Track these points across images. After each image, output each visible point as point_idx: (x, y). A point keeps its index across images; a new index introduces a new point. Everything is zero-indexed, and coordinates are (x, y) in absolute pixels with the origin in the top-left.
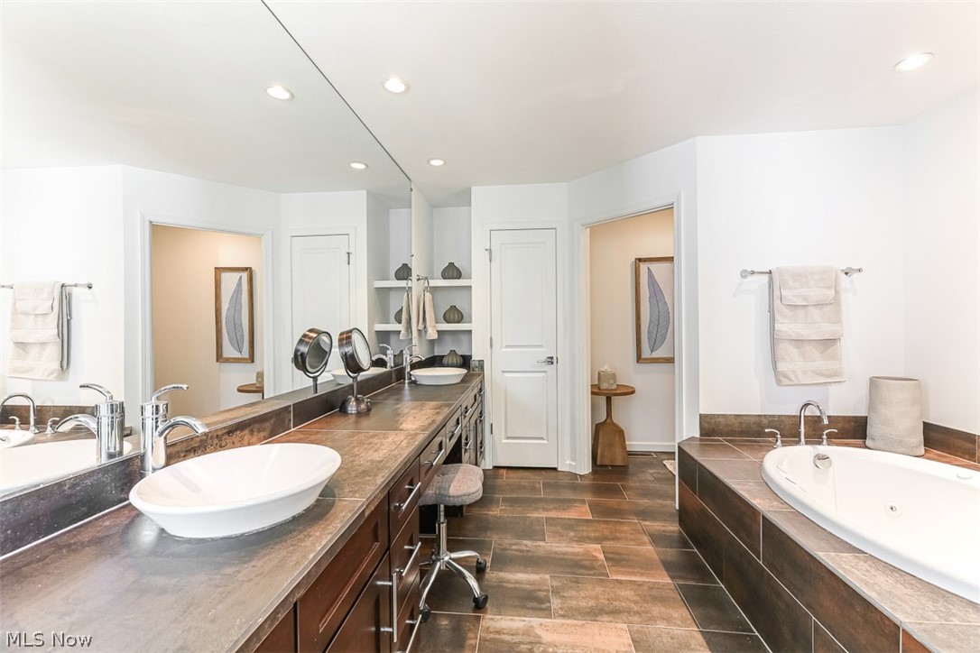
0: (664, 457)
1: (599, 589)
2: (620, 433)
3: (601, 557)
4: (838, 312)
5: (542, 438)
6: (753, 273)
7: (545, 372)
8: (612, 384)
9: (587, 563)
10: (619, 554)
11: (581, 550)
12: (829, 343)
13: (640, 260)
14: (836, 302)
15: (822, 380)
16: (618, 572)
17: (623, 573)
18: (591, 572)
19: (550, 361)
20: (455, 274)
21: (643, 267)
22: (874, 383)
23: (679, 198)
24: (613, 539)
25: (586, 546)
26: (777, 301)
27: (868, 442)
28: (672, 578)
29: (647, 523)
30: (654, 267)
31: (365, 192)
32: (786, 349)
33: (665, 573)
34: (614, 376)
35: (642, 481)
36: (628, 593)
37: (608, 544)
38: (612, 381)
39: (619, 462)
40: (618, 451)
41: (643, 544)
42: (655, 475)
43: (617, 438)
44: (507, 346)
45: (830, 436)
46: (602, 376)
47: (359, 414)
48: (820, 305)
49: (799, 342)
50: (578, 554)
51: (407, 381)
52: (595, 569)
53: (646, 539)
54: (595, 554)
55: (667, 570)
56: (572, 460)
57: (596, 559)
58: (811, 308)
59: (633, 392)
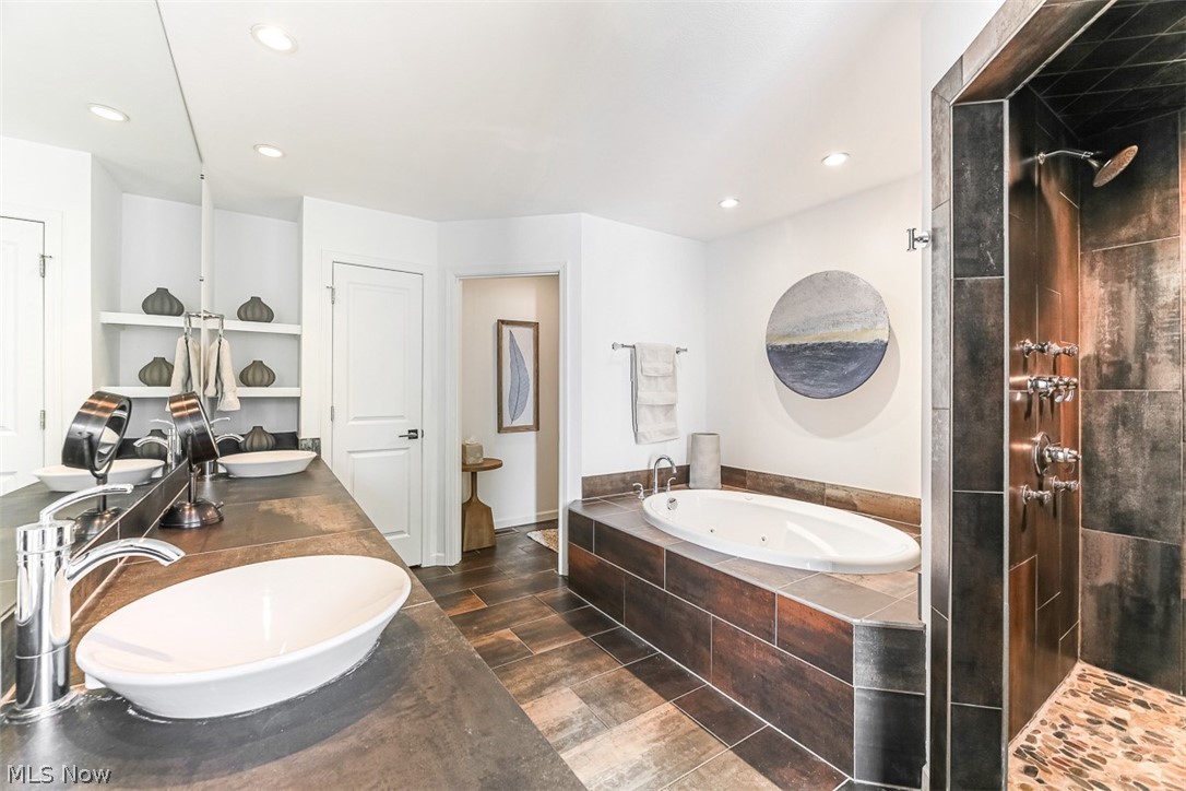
0: (525, 529)
1: (530, 668)
2: (488, 510)
3: (516, 639)
4: (675, 383)
5: (402, 532)
6: (623, 346)
7: (407, 449)
8: (478, 458)
9: (506, 649)
10: (531, 630)
11: (493, 640)
12: (670, 407)
13: (503, 322)
14: (673, 375)
15: (666, 438)
16: (538, 647)
17: (543, 646)
18: (515, 656)
19: (413, 435)
20: (265, 314)
21: (506, 329)
22: (694, 439)
23: (565, 267)
24: (518, 619)
25: (496, 634)
26: (639, 372)
27: (691, 485)
28: (585, 634)
29: (541, 595)
30: (516, 330)
31: (90, 155)
32: (643, 413)
33: (577, 632)
34: (480, 449)
35: (516, 557)
36: (557, 661)
37: (516, 625)
38: (478, 455)
39: (486, 544)
40: (485, 530)
41: (546, 614)
42: (526, 549)
43: (484, 517)
44: (356, 419)
45: (673, 483)
46: (468, 450)
47: (206, 526)
48: (664, 377)
49: (652, 407)
50: (492, 644)
51: (208, 476)
52: (516, 652)
53: (547, 609)
54: (508, 638)
55: (577, 629)
56: (439, 552)
57: (513, 643)
58: (659, 379)
59: (501, 465)
